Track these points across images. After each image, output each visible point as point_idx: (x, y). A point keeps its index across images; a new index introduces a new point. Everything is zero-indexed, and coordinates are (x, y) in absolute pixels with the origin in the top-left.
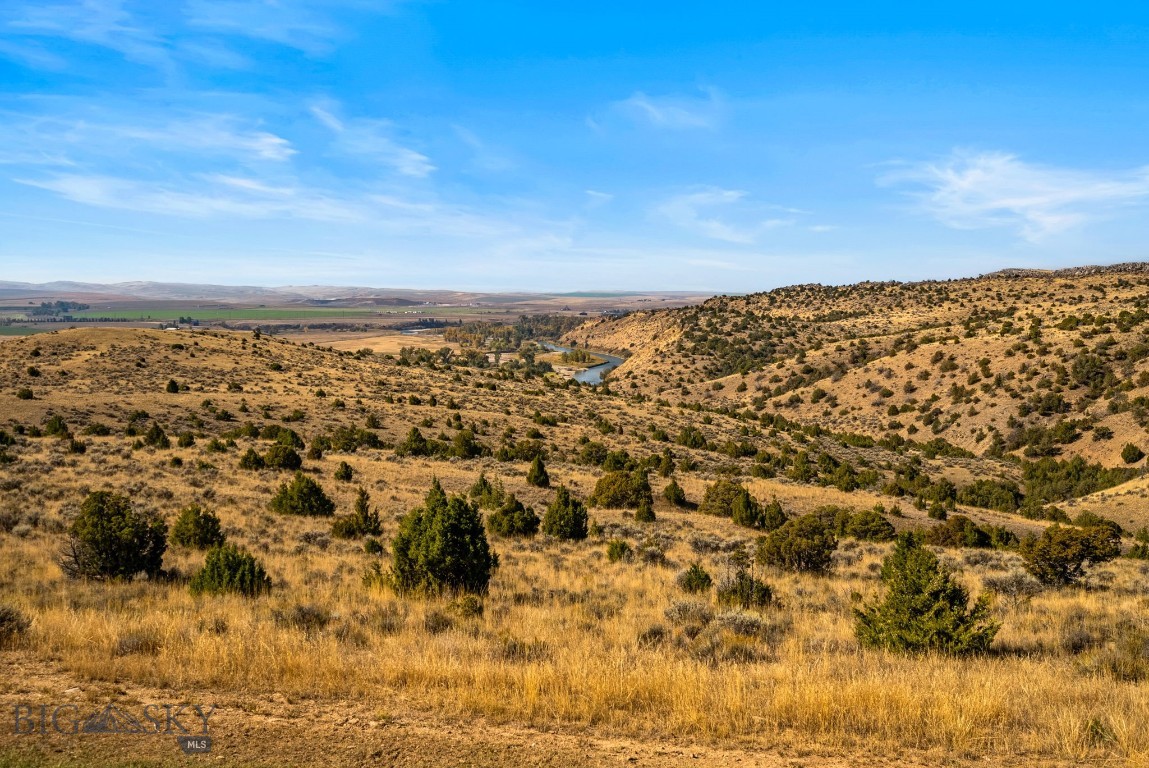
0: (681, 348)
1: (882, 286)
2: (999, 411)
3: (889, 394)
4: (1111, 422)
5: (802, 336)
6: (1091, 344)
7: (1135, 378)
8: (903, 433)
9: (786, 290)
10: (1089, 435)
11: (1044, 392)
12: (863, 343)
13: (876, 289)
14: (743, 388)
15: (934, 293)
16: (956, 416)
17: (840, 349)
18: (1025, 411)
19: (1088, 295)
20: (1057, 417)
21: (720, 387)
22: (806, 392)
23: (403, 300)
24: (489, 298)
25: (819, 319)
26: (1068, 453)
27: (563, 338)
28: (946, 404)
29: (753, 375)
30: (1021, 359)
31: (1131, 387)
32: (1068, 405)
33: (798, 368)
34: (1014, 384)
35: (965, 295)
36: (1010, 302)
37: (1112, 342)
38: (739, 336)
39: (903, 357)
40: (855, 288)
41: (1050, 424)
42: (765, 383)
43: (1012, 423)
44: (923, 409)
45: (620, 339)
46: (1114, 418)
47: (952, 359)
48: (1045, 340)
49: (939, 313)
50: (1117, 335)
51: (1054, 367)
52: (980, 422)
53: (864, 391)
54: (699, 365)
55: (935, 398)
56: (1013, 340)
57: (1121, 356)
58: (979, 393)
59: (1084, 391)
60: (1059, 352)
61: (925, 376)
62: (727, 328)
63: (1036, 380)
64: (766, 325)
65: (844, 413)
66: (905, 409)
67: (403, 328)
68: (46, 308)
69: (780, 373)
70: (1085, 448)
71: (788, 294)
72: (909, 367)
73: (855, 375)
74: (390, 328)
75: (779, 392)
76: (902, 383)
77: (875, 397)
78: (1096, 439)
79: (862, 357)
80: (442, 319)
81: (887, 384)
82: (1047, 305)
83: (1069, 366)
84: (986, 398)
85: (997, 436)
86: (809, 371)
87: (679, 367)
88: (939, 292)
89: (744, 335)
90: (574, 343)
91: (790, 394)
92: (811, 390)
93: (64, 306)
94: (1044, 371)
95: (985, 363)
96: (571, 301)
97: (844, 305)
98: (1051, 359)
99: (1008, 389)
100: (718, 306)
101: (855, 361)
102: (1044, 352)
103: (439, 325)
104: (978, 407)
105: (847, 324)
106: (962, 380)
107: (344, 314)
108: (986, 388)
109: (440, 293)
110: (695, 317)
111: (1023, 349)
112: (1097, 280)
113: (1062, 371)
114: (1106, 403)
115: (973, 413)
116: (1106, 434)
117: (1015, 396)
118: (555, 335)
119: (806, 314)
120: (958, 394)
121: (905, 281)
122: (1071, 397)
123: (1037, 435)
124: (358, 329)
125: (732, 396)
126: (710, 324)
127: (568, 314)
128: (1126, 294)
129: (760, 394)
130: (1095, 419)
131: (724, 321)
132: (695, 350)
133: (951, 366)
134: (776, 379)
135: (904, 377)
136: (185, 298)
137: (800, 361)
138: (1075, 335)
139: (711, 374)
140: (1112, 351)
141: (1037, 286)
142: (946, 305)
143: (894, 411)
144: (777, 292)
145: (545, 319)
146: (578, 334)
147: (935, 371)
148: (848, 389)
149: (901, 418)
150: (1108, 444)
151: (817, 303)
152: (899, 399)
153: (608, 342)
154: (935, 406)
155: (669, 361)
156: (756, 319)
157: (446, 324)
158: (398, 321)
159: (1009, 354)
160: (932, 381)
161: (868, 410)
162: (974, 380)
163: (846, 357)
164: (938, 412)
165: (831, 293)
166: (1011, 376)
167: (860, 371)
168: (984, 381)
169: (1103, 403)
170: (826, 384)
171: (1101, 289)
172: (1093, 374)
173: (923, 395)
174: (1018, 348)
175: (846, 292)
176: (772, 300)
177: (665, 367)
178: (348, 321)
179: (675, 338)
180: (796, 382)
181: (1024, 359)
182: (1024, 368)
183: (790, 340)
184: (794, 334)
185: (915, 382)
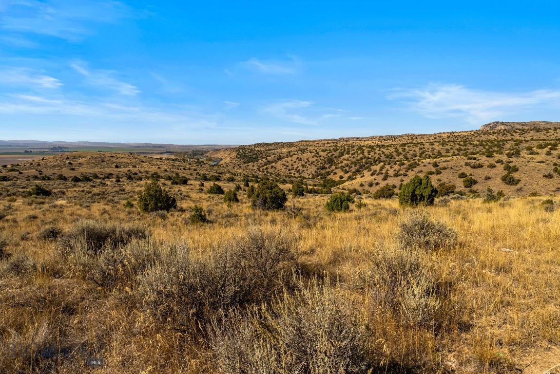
0: (237, 157)
1: (279, 143)
2: (313, 169)
3: (288, 166)
4: (336, 171)
5: (264, 154)
6: (330, 155)
7: (339, 162)
8: (292, 175)
9: (258, 144)
10: (332, 174)
11: (321, 165)
12: (280, 155)
13: (278, 144)
14: (254, 166)
15: (290, 145)
16: (303, 171)
17: (275, 157)
18: (318, 169)
19: (322, 145)
20: (324, 170)
21: (248, 166)
22: (269, 166)
23: (161, 146)
24: (183, 146)
25: (266, 150)
26: (329, 177)
27: (204, 155)
28: (301, 168)
29: (256, 163)
30: (315, 158)
31: (338, 164)
32: (326, 168)
33: (266, 161)
34: (315, 163)
35: (297, 145)
36: (306, 147)
37: (333, 154)
38: (250, 154)
39: (290, 158)
40: (273, 143)
41: (323, 172)
42: (259, 165)
43: (316, 172)
44: (296, 169)
45: (219, 155)
46: (337, 170)
47: (301, 158)
48: (320, 154)
49: (292, 149)
50: (334, 153)
51: (323, 160)
52: (309, 172)
53: (282, 166)
54: (242, 161)
55: (298, 167)
56: (313, 154)
57: (336, 157)
58: (308, 166)
59: (329, 165)
60: (323, 157)
61: (295, 162)
62: (247, 152)
63: (319, 163)
64: (256, 152)
65: (278, 171)
66: (292, 169)
67: (162, 153)
68: (54, 148)
69: (262, 162)
70: (332, 176)
71: (259, 145)
72: (292, 160)
73: (280, 162)
74: (159, 153)
75: (263, 166)
76: (290, 164)
77: (285, 167)
78: (334, 175)
79: (280, 158)
80: (172, 151)
81: (287, 164)
82: (314, 147)
83: (326, 159)
84: (309, 167)
85: (313, 175)
86: (268, 161)
87: (237, 161)
88: (291, 144)
89: (251, 154)
90: (207, 157)
91: (265, 167)
92: (270, 166)
93: (60, 148)
94: (321, 161)
95: (308, 159)
96: (204, 147)
97: (271, 147)
98: (322, 158)
99: (314, 165)
100: (243, 147)
101: (278, 159)
102: (320, 157)
103: (171, 152)
104: (308, 169)
105: (273, 151)
106: (303, 163)
107: (146, 150)
108: (309, 165)
109: (171, 145)
110: (239, 150)
111: (316, 156)
112: (323, 142)
113: (324, 160)
114: (334, 167)
115: (307, 170)
116: (335, 173)
117: (315, 166)
118: (202, 155)
119: (263, 149)
120: (303, 166)
121: (284, 142)
122: (327, 166)
123: (321, 174)
124: (150, 154)
125: (251, 167)
126: (243, 151)
127: (204, 150)
128: (329, 145)
129: (258, 167)
130: (333, 170)
131: (246, 151)
132: (240, 157)
133: (300, 160)
134: (261, 164)
135: (291, 163)
136: (98, 146)
137: (266, 159)
138: (326, 153)
139: (245, 163)
140: (334, 156)
141: (311, 143)
142: (293, 147)
143: (289, 170)
144: (256, 144)
145: (199, 151)
146: (208, 154)
147: (297, 161)
148: (279, 165)
149: (291, 171)
150: (336, 175)
151: (265, 147)
152: (290, 167)
153: (216, 156)
154: (298, 169)
155: (234, 160)
156: (253, 150)
157: (173, 152)
158: (161, 152)
159: (313, 157)
160: (297, 163)
161: (283, 170)
162: (306, 163)
163: (276, 158)
164: (299, 170)
165: (268, 144)
166: (314, 162)
167: (281, 161)
168: (308, 163)
169: (333, 167)
170: (273, 164)
171: (324, 144)
172: (331, 161)
173: (295, 166)
174: (314, 156)
175: (271, 144)
176: (255, 146)
177: (234, 161)
178: (147, 151)
179: (235, 155)
180: (266, 164)
181: (316, 158)
182: (316, 160)
183: (261, 155)
184: (262, 154)
185: (293, 164)
